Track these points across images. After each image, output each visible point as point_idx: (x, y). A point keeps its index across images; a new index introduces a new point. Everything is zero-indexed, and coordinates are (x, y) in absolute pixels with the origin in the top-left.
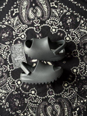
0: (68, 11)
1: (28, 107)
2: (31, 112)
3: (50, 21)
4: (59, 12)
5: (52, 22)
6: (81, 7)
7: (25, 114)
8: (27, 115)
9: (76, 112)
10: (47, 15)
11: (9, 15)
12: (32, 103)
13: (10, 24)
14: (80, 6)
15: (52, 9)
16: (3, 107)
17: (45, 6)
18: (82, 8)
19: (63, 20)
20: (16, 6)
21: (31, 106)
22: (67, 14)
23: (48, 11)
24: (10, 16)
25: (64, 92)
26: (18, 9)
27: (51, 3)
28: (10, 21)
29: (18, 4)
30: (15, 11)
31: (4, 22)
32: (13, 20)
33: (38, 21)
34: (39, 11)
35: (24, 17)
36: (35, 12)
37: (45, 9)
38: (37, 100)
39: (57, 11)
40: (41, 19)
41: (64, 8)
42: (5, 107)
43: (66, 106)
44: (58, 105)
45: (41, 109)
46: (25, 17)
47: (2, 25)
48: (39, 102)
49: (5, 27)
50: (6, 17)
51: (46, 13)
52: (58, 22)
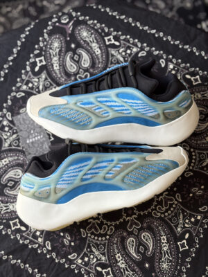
0: (142, 49)
1: (89, 244)
2: (97, 253)
6: (165, 39)
7: (86, 259)
9: (184, 243)
10: (102, 62)
11: (27, 72)
13: (32, 89)
16: (39, 252)
17: (95, 46)
18: (167, 40)
20: (38, 51)
21: (94, 241)
24: (30, 73)
25: (156, 206)
26: (43, 58)
27: (106, 38)
29: (42, 48)
30: (38, 62)
31: (20, 86)
32: (37, 80)
34: (85, 56)
35: (57, 72)
37: (96, 51)
38: (105, 228)
39: (120, 51)
40: (91, 70)
41: (133, 44)
43: (163, 233)
44: (147, 234)
45: (115, 246)
46: (60, 72)
47: (17, 92)
49: (23, 96)
50: (23, 76)
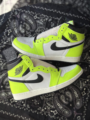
0: (49, 18)
1: (45, 102)
2: (49, 105)
3: (38, 30)
4: (42, 21)
5: (40, 30)
7: (45, 108)
8: (47, 109)
9: (84, 92)
12: (47, 98)
13: (8, 43)
14: (56, 12)
15: (36, 21)
16: (25, 110)
17: (30, 21)
18: (58, 13)
19: (48, 26)
20: (8, 28)
21: (47, 100)
22: (49, 21)
23: (34, 23)
24: (6, 36)
26: (10, 30)
27: (34, 17)
28: (8, 40)
29: (9, 26)
30: (9, 32)
31: (3, 43)
32: (9, 39)
33: (29, 33)
34: (27, 25)
35: (17, 34)
36: (24, 27)
37: (31, 23)
39: (41, 21)
40: (31, 31)
41: (45, 17)
42: (27, 109)
43: (74, 91)
44: (68, 92)
45: (56, 100)
47: (2, 46)
48: (52, 95)
49: (5, 47)
50: (3, 38)
51: (33, 26)
52: (45, 28)
